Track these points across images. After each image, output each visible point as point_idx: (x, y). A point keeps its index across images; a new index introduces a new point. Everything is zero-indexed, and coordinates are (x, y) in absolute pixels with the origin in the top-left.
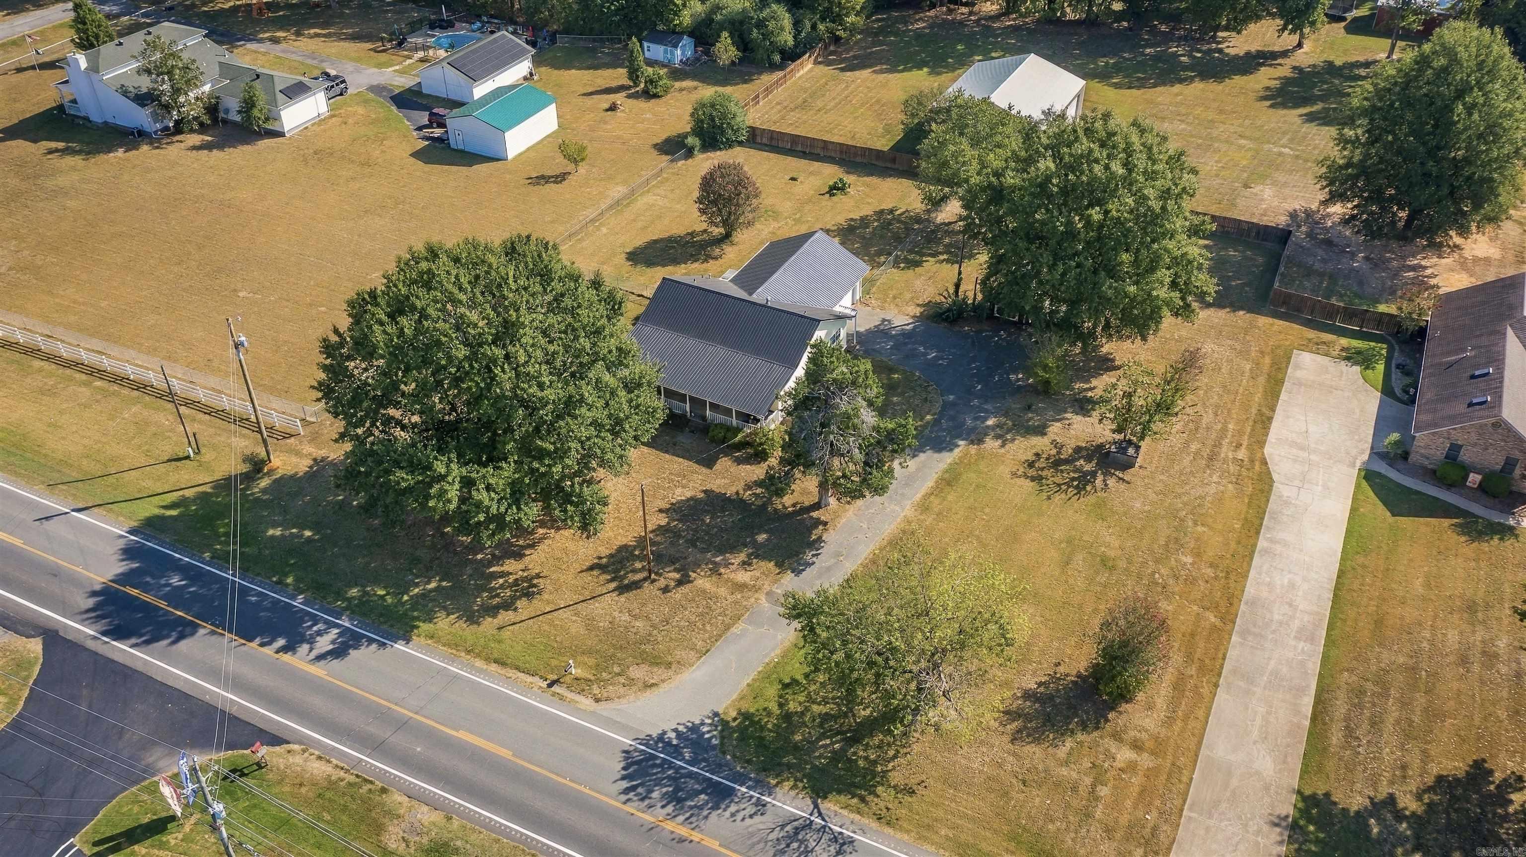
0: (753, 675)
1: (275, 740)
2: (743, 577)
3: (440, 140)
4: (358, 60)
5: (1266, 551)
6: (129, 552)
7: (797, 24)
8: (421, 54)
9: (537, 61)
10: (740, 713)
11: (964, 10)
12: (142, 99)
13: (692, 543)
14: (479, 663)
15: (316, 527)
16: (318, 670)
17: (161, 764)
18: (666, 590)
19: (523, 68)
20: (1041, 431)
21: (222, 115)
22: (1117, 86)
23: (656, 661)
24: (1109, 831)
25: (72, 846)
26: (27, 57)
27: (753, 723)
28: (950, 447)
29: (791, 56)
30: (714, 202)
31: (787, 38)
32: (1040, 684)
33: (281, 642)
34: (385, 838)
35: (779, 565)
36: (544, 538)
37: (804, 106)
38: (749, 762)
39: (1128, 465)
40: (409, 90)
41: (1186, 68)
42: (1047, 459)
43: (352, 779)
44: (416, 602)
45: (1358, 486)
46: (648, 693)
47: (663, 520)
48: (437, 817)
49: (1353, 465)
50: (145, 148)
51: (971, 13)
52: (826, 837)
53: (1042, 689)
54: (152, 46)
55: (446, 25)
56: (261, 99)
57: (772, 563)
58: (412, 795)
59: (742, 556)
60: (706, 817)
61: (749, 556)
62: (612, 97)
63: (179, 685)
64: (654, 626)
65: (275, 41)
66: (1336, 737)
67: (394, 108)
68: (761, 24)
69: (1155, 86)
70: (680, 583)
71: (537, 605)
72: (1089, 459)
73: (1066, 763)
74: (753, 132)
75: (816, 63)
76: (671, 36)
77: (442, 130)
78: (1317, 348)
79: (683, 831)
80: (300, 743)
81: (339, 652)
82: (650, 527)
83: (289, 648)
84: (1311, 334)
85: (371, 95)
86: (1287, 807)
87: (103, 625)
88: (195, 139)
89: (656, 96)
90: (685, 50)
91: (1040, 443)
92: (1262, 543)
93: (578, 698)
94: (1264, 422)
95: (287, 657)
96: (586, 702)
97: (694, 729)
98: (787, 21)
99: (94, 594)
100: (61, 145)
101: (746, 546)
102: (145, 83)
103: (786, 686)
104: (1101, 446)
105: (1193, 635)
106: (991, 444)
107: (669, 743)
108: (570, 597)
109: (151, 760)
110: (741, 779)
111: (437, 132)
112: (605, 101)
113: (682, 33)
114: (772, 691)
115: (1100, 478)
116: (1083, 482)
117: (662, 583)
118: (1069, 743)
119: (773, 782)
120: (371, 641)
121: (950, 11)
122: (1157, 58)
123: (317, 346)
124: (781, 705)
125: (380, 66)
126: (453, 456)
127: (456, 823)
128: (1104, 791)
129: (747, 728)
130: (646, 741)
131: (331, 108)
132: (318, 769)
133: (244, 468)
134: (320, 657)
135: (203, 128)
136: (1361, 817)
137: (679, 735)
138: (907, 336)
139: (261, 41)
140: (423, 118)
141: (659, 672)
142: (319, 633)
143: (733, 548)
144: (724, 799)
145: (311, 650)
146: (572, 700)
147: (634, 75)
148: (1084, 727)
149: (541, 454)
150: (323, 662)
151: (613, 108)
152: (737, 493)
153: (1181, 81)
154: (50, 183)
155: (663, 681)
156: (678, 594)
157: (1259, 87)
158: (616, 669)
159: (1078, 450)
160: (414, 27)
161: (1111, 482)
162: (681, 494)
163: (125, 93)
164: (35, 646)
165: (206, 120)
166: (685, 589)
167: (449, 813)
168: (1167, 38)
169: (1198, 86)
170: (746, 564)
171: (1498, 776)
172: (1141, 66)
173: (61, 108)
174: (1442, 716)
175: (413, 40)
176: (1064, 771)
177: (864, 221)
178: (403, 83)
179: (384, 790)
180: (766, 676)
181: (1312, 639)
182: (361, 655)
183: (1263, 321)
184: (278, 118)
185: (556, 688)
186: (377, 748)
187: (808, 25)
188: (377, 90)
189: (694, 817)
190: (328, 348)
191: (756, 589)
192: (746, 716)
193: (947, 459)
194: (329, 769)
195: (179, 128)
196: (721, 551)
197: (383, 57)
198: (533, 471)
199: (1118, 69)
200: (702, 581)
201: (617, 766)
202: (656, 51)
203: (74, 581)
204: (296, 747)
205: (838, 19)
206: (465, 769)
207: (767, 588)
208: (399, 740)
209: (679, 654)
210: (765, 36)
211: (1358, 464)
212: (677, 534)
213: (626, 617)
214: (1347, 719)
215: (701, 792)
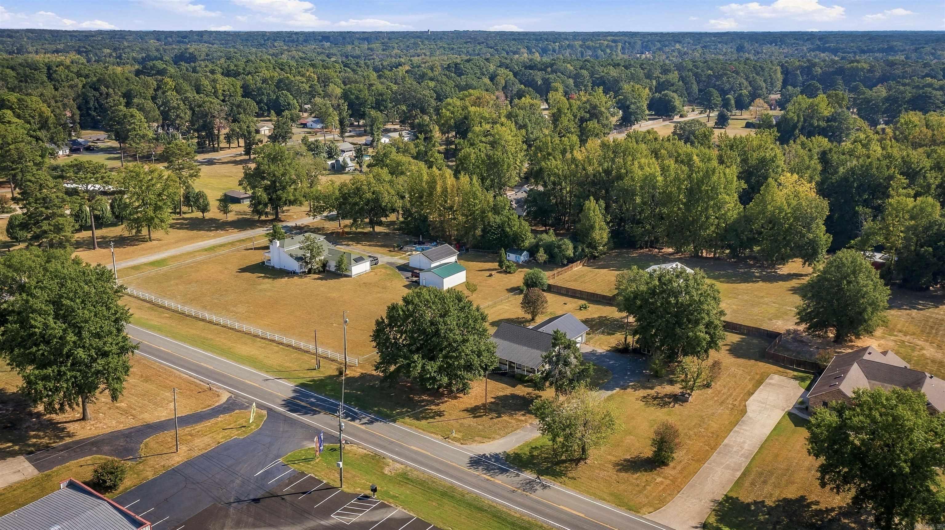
0: (521, 444)
2: (523, 418)
3: (416, 282)
4: (384, 254)
5: (736, 431)
6: (295, 391)
7: (575, 248)
8: (409, 253)
9: (460, 257)
10: (514, 453)
11: (657, 250)
12: (298, 259)
13: (504, 407)
14: (420, 431)
15: (363, 391)
16: (363, 427)
17: (307, 445)
18: (492, 418)
19: (453, 259)
20: (652, 388)
21: (327, 268)
22: (721, 282)
23: (485, 437)
24: (647, 496)
25: (278, 461)
26: (250, 245)
27: (519, 456)
28: (612, 389)
29: (571, 261)
30: (528, 303)
31: (570, 252)
32: (632, 458)
33: (350, 419)
34: (383, 471)
36: (446, 401)
37: (575, 280)
38: (516, 464)
39: (686, 400)
40: (404, 265)
41: (756, 277)
42: (652, 397)
43: (374, 455)
44: (398, 414)
45: (784, 416)
46: (481, 444)
47: (493, 400)
48: (402, 467)
49: (784, 410)
50: (296, 278)
51: (659, 252)
54: (307, 239)
55: (420, 243)
56: (345, 261)
58: (394, 460)
59: (523, 413)
60: (498, 476)
61: (525, 413)
62: (491, 272)
64: (485, 428)
65: (348, 245)
66: (747, 484)
67: (397, 270)
68: (559, 247)
69: (740, 283)
70: (497, 417)
71: (442, 418)
72: (670, 398)
73: (636, 479)
74: (550, 286)
75: (583, 265)
76: (519, 251)
77: (416, 279)
78: (781, 374)
79: (489, 478)
80: (357, 445)
81: (371, 422)
82: (488, 401)
83: (353, 421)
84: (782, 369)
85: (388, 266)
86: (720, 498)
87: (287, 409)
88: (317, 276)
89: (510, 273)
90: (524, 257)
91: (649, 391)
92: (736, 429)
93: (455, 443)
94: (750, 394)
95: (352, 423)
96: (459, 445)
97: (496, 455)
98: (571, 246)
99: (284, 401)
100: (263, 275)
101: (524, 410)
102: (300, 253)
103: (533, 449)
104: (676, 395)
106: (629, 390)
107: (487, 457)
108: (454, 417)
110: (512, 468)
111: (415, 279)
112: (488, 273)
113: (524, 250)
114: (528, 449)
115: (672, 404)
116: (665, 404)
117: (490, 416)
119: (524, 470)
120: (381, 422)
121: (650, 251)
122: (745, 273)
123: (374, 323)
124: (530, 453)
125: (392, 256)
126: (421, 355)
127: (409, 469)
129: (516, 457)
130: (479, 456)
131: (372, 269)
132: (361, 451)
133: (336, 373)
134: (363, 424)
135: (319, 272)
136: (749, 505)
137: (491, 456)
138: (601, 355)
139: (342, 245)
140: (410, 274)
141: (486, 440)
142: (364, 418)
143: (520, 410)
144: (505, 472)
145: (360, 422)
146: (453, 443)
147: (501, 266)
149: (451, 357)
151: (491, 275)
152: (523, 395)
153: (753, 282)
154: (259, 287)
155: (487, 442)
156: (495, 420)
157: (789, 286)
158: (470, 437)
159: (666, 395)
160: (407, 243)
161: (677, 406)
162: (501, 394)
163: (291, 256)
164: (265, 412)
165: (321, 269)
166: (499, 419)
167: (407, 466)
168: (751, 266)
169: (761, 283)
170: (524, 415)
171: (809, 501)
172: (735, 275)
173: (263, 263)
174: (793, 483)
175: (406, 248)
177: (593, 320)
178: (402, 262)
179: (384, 459)
180: (526, 445)
181: (747, 457)
182: (377, 425)
183: (761, 364)
184: (351, 271)
187: (580, 248)
188: (391, 264)
189: (493, 475)
190: (378, 323)
191: (526, 422)
192: (516, 454)
193: (609, 393)
194: (365, 452)
195: (310, 272)
196: (515, 410)
197: (393, 253)
198: (448, 363)
199: (723, 276)
200: (506, 418)
201: (467, 460)
202: (512, 257)
203: (278, 397)
205: (595, 248)
206: (414, 456)
207: (530, 422)
208: (390, 447)
209: (494, 436)
210: (560, 252)
211: (786, 410)
212: (498, 404)
213: (475, 425)
214: (754, 479)
215: (496, 470)
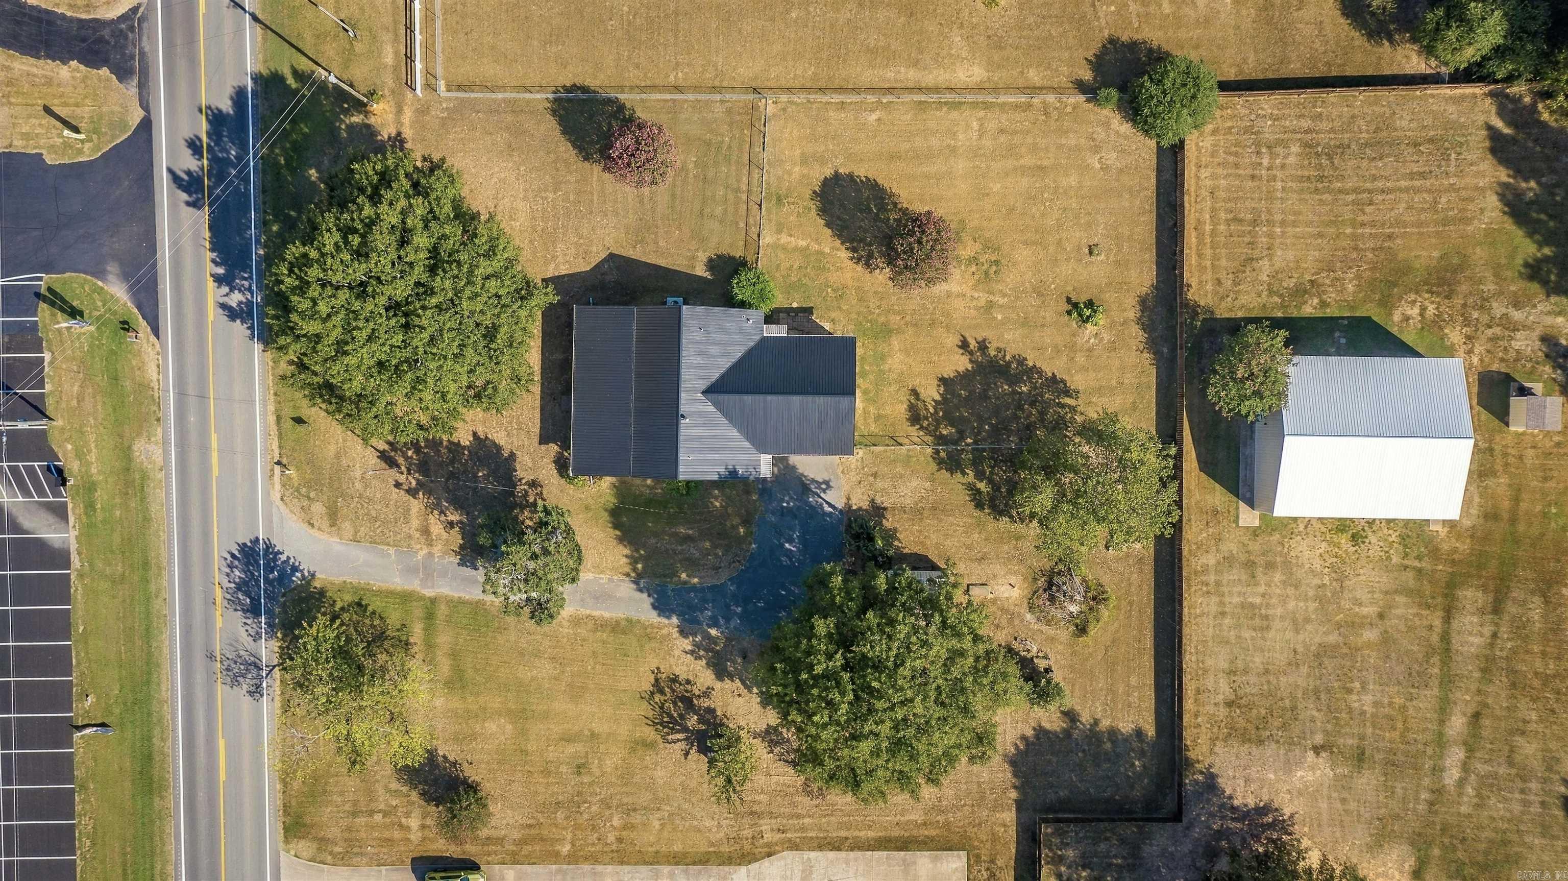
0: (355, 581)
1: (156, 331)
2: (437, 528)
10: (322, 589)
13: (450, 476)
14: (271, 408)
16: (212, 313)
17: (111, 277)
18: (398, 485)
20: (722, 674)
23: (333, 516)
24: (349, 829)
25: (40, 279)
27: (319, 600)
28: (664, 613)
32: (444, 757)
33: (221, 271)
34: (136, 440)
35: (462, 547)
38: (286, 612)
42: (687, 691)
43: (156, 395)
46: (305, 526)
47: (465, 441)
48: (160, 461)
52: (258, 682)
53: (440, 759)
57: (461, 542)
58: (164, 437)
59: (457, 518)
60: (236, 610)
61: (461, 522)
63: (158, 237)
64: (361, 496)
70: (408, 491)
72: (702, 721)
73: (388, 790)
79: (218, 602)
80: (161, 347)
81: (233, 314)
83: (219, 280)
91: (704, 679)
93: (278, 486)
95: (211, 284)
96: (276, 494)
97: (295, 569)
101: (467, 514)
103: (359, 604)
104: (724, 726)
105: (542, 839)
106: (686, 643)
107: (275, 560)
109: (109, 268)
110: (270, 613)
114: (348, 598)
115: (681, 735)
116: (669, 724)
117: (402, 478)
118: (405, 789)
119: (279, 635)
120: (251, 328)
124: (342, 609)
127: (161, 475)
128: (378, 817)
129: (314, 598)
130: (269, 547)
132: (152, 372)
134: (223, 306)
137: (285, 562)
141: (325, 524)
142: (240, 289)
143: (461, 507)
144: (252, 612)
145: (227, 295)
146: (273, 485)
148: (423, 794)
150: (220, 311)
152: (520, 480)
155: (319, 529)
156: (398, 495)
158: (312, 495)
161: (682, 745)
162: (500, 437)
164: (136, 120)
166: (405, 497)
167: (165, 467)
170: (450, 525)
176: (381, 791)
179: (158, 420)
180: (356, 589)
182: (239, 328)
185: (277, 469)
186: (181, 395)
189: (233, 602)
191: (430, 544)
192: (321, 593)
193: (649, 616)
194: (154, 376)
196: (454, 501)
200: (416, 505)
201: (244, 539)
204: (158, 346)
206: (194, 455)
207: (435, 550)
208: (192, 402)
209: (347, 525)
213: (358, 474)
215: (250, 597)
